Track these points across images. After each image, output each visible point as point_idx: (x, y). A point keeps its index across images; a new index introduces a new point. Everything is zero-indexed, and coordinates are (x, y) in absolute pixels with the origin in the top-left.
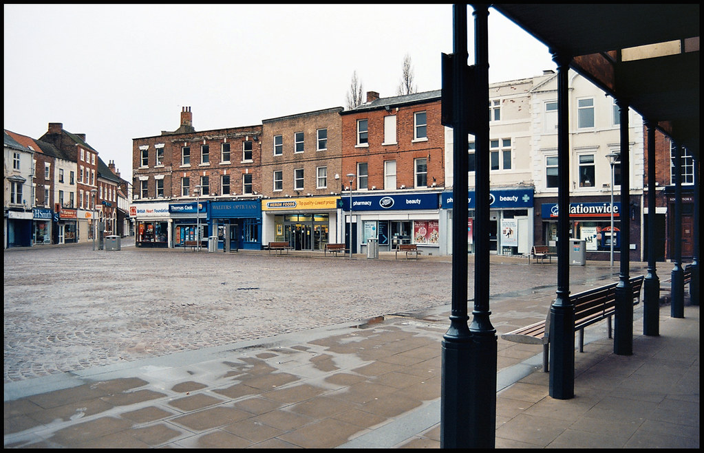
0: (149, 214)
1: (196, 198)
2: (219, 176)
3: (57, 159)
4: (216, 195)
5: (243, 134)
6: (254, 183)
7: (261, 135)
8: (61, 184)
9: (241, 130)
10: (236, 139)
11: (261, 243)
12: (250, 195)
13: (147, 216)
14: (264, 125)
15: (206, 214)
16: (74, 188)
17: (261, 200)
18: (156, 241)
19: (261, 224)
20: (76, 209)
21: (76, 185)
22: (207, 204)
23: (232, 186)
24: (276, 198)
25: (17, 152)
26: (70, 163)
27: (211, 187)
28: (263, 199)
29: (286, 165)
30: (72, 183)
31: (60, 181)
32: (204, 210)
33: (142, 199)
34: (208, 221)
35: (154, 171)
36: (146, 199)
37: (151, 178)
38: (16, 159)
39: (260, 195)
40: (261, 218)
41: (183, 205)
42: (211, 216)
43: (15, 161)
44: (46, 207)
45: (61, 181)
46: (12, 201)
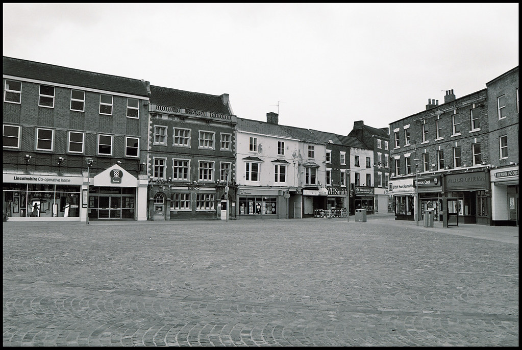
0: (401, 189)
1: (434, 172)
2: (451, 149)
3: (352, 148)
4: (450, 168)
5: (469, 102)
6: (483, 153)
7: (486, 100)
8: (356, 167)
9: (468, 98)
10: (464, 108)
11: (491, 218)
12: (479, 166)
13: (399, 192)
14: (489, 88)
15: (441, 188)
16: (371, 171)
17: (489, 170)
18: (408, 214)
19: (491, 197)
20: (374, 187)
21: (372, 168)
22: (442, 178)
23: (463, 157)
24: (503, 167)
25: (311, 145)
26: (366, 151)
27: (447, 160)
28: (492, 168)
29: (510, 128)
30: (368, 166)
31: (355, 165)
32: (439, 184)
33: (398, 176)
34: (443, 194)
35: (404, 150)
36: (399, 176)
37: (402, 156)
38: (311, 150)
39: (489, 165)
40: (490, 190)
41: (423, 180)
42: (445, 190)
43: (309, 151)
44: (342, 186)
45: (357, 165)
46: (307, 182)
